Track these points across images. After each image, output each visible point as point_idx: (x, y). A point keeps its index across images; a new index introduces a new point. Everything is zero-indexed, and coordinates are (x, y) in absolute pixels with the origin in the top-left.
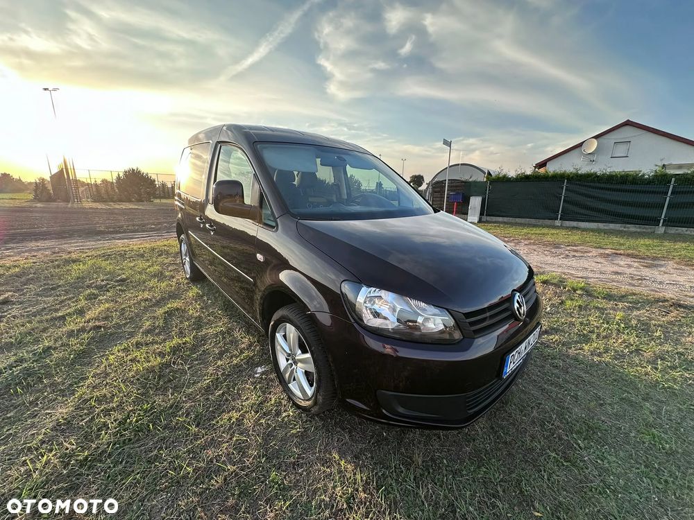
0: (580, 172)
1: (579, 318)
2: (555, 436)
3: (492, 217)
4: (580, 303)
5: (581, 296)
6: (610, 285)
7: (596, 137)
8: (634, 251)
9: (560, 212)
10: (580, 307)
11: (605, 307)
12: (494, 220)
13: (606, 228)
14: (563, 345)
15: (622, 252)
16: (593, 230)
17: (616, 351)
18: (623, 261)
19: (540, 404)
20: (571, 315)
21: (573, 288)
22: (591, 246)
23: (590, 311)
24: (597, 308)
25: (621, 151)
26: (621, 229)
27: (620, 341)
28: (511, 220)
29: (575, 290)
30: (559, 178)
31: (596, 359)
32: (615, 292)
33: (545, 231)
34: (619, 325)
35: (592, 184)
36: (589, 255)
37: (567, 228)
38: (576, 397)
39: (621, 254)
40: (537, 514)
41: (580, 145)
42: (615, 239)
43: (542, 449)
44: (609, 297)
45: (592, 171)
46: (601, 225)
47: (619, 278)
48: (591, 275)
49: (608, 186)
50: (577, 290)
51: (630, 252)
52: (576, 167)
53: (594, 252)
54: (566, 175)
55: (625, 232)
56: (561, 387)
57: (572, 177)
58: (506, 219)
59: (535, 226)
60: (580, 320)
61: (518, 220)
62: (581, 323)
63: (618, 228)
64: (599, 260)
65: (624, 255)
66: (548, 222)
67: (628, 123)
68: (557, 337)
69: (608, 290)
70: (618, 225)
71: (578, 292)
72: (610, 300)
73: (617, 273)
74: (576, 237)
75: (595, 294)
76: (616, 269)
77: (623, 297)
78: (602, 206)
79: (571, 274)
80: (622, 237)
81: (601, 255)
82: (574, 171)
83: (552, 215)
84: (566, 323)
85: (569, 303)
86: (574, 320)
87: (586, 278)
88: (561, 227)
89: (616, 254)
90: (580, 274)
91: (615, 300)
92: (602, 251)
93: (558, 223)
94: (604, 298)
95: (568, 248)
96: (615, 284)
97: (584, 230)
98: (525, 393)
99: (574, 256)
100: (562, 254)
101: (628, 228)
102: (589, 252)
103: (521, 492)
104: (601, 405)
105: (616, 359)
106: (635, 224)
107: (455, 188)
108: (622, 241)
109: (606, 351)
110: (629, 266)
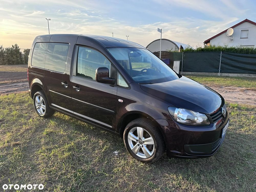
0: (227, 47)
1: (238, 119)
2: (238, 158)
3: (186, 72)
4: (237, 113)
5: (237, 110)
6: (247, 104)
7: (233, 27)
8: (255, 88)
9: (220, 69)
10: (237, 114)
11: (247, 114)
12: (187, 74)
13: (241, 76)
14: (234, 130)
15: (249, 88)
16: (236, 78)
17: (253, 130)
18: (251, 93)
19: (231, 150)
20: (234, 118)
21: (233, 107)
22: (236, 86)
23: (241, 116)
24: (244, 115)
25: (244, 35)
26: (248, 76)
27: (254, 126)
28: (196, 73)
29: (234, 108)
30: (218, 50)
31: (246, 133)
32: (249, 107)
33: (213, 79)
34: (253, 120)
35: (233, 54)
36: (236, 90)
37: (224, 77)
38: (242, 147)
39: (249, 90)
40: (237, 178)
41: (225, 31)
42: (246, 82)
43: (235, 163)
44: (247, 110)
45: (233, 47)
46: (239, 75)
47: (250, 101)
48: (238, 100)
49: (241, 55)
50: (234, 107)
51: (253, 88)
52: (226, 45)
53: (238, 89)
54: (221, 49)
55: (250, 78)
56: (237, 144)
57: (224, 50)
58: (193, 73)
59: (208, 76)
60: (239, 120)
61: (199, 73)
62: (239, 121)
63: (247, 76)
64: (241, 93)
65: (251, 90)
66: (214, 74)
67: (246, 21)
68: (231, 127)
69: (247, 107)
70: (246, 74)
71: (235, 108)
72: (248, 111)
73: (249, 99)
74: (228, 82)
75: (242, 109)
76: (248, 97)
77: (253, 109)
78: (238, 65)
79: (230, 101)
80: (249, 80)
81: (241, 91)
82: (225, 47)
83: (216, 70)
84: (234, 121)
85: (232, 113)
86: (236, 120)
87: (237, 102)
88: (221, 77)
89: (247, 89)
90: (234, 100)
91: (250, 111)
92: (241, 88)
93: (219, 74)
94: (246, 110)
95: (226, 88)
96: (249, 104)
97: (232, 77)
98: (224, 148)
99: (230, 92)
100: (224, 91)
101: (251, 76)
102: (236, 89)
103: (231, 174)
104: (251, 148)
105: (253, 132)
106: (254, 74)
107: (165, 56)
108: (249, 83)
109: (250, 130)
110: (253, 95)
